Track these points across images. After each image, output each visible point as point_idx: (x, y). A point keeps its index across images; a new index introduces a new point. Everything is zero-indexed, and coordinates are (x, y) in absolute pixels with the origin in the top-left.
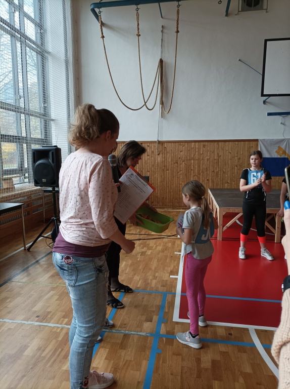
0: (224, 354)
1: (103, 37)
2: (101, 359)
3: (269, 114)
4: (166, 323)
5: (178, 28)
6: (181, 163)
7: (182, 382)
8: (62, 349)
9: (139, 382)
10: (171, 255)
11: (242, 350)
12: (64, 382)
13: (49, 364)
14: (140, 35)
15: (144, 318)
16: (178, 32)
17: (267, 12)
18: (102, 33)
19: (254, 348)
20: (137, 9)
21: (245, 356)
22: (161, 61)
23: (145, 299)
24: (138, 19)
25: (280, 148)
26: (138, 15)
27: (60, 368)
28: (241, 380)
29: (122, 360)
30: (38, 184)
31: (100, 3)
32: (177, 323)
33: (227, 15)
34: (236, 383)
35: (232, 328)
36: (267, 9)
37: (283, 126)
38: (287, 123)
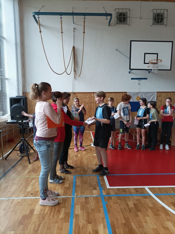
0: (138, 200)
1: (41, 32)
2: (79, 210)
3: (132, 79)
4: (104, 189)
5: (84, 30)
6: (86, 105)
7: (123, 215)
8: (55, 209)
9: (103, 218)
10: (92, 156)
11: (145, 197)
12: (64, 223)
13: (51, 216)
14: (63, 33)
15: (91, 188)
16: (84, 32)
17: (129, 26)
18: (40, 30)
19: (150, 196)
20: (61, 18)
21: (148, 200)
22: (74, 47)
23: (88, 179)
24: (61, 23)
25: (138, 96)
26: (61, 21)
27: (58, 217)
28: (150, 210)
29: (89, 209)
30: (14, 118)
31: (39, 12)
32: (110, 189)
33: (109, 25)
34: (148, 212)
35: (137, 188)
36: (129, 24)
37: (139, 85)
38: (141, 84)
